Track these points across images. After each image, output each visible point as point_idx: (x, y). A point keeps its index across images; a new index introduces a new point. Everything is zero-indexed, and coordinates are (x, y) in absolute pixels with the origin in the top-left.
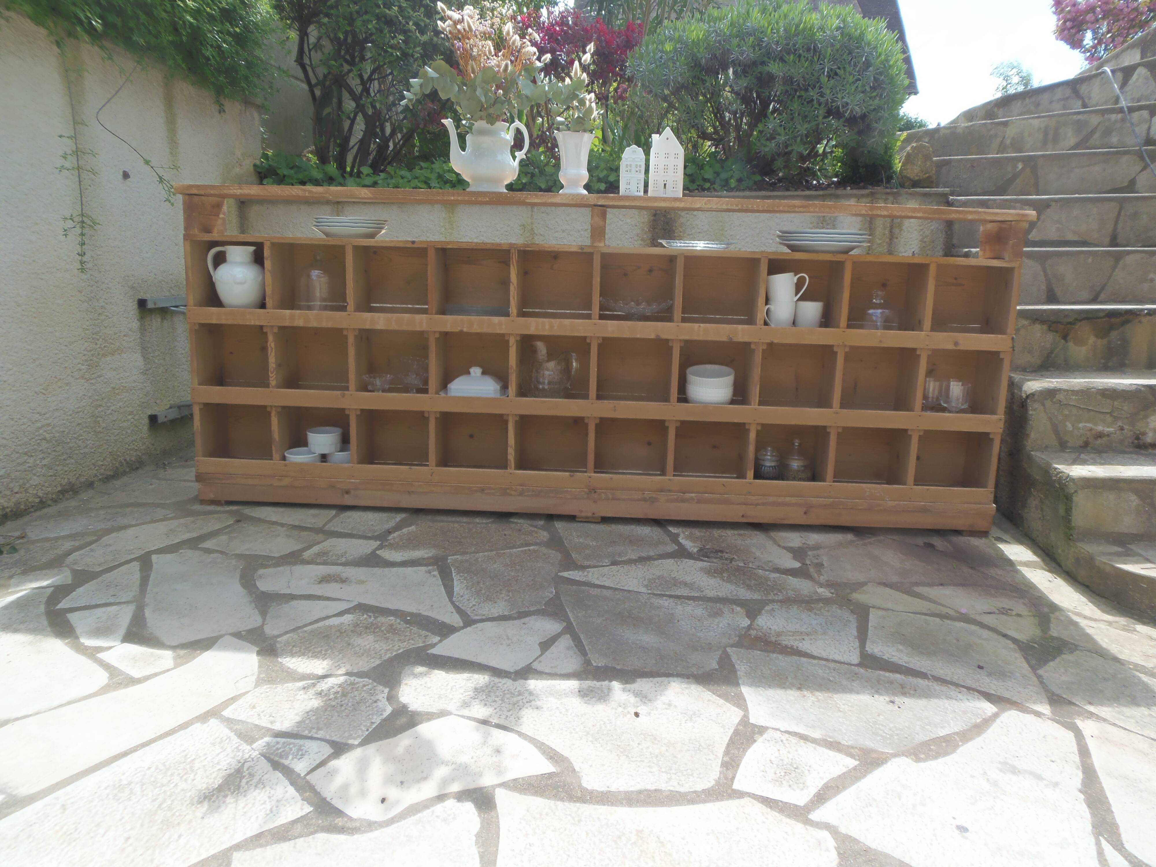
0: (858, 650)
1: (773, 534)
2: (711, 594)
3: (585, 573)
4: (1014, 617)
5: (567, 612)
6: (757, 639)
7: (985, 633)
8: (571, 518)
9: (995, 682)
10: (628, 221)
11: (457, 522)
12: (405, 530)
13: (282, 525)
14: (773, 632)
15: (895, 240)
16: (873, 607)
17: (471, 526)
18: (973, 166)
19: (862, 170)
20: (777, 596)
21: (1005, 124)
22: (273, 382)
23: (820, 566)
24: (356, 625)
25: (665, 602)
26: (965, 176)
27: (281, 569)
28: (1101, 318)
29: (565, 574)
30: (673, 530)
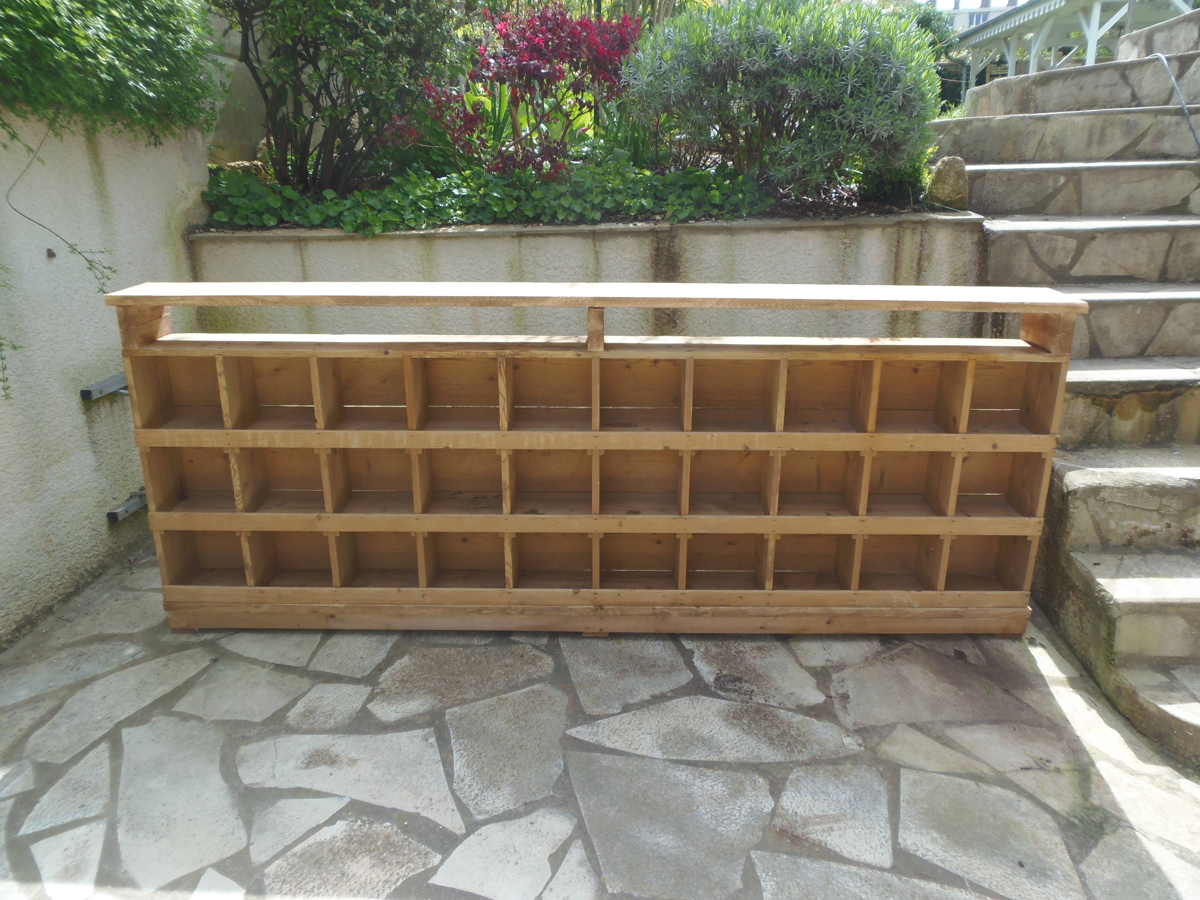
0: (890, 842)
1: (793, 645)
2: (731, 756)
3: (595, 729)
4: (1053, 774)
5: (576, 799)
6: (783, 833)
7: (1025, 805)
8: (577, 635)
9: (1035, 888)
10: (628, 256)
11: (455, 646)
12: (398, 664)
13: (263, 664)
14: (799, 819)
15: (924, 273)
16: (905, 767)
17: (469, 651)
18: (1009, 179)
19: (887, 188)
20: (801, 754)
21: (1045, 119)
22: (240, 505)
23: (845, 697)
24: (349, 840)
25: (682, 775)
26: (1001, 190)
27: (264, 743)
28: (1150, 390)
29: (573, 732)
30: (688, 645)
